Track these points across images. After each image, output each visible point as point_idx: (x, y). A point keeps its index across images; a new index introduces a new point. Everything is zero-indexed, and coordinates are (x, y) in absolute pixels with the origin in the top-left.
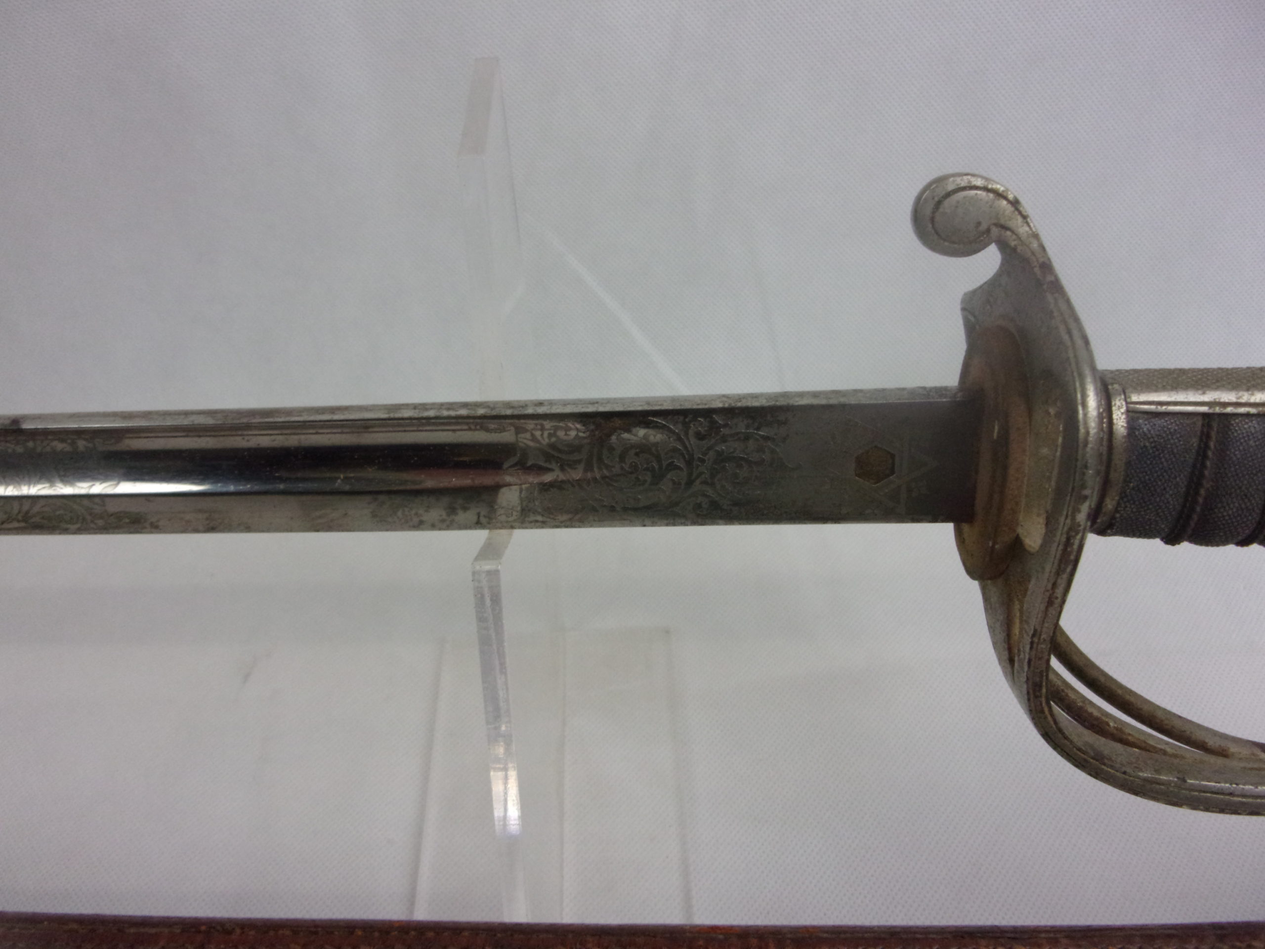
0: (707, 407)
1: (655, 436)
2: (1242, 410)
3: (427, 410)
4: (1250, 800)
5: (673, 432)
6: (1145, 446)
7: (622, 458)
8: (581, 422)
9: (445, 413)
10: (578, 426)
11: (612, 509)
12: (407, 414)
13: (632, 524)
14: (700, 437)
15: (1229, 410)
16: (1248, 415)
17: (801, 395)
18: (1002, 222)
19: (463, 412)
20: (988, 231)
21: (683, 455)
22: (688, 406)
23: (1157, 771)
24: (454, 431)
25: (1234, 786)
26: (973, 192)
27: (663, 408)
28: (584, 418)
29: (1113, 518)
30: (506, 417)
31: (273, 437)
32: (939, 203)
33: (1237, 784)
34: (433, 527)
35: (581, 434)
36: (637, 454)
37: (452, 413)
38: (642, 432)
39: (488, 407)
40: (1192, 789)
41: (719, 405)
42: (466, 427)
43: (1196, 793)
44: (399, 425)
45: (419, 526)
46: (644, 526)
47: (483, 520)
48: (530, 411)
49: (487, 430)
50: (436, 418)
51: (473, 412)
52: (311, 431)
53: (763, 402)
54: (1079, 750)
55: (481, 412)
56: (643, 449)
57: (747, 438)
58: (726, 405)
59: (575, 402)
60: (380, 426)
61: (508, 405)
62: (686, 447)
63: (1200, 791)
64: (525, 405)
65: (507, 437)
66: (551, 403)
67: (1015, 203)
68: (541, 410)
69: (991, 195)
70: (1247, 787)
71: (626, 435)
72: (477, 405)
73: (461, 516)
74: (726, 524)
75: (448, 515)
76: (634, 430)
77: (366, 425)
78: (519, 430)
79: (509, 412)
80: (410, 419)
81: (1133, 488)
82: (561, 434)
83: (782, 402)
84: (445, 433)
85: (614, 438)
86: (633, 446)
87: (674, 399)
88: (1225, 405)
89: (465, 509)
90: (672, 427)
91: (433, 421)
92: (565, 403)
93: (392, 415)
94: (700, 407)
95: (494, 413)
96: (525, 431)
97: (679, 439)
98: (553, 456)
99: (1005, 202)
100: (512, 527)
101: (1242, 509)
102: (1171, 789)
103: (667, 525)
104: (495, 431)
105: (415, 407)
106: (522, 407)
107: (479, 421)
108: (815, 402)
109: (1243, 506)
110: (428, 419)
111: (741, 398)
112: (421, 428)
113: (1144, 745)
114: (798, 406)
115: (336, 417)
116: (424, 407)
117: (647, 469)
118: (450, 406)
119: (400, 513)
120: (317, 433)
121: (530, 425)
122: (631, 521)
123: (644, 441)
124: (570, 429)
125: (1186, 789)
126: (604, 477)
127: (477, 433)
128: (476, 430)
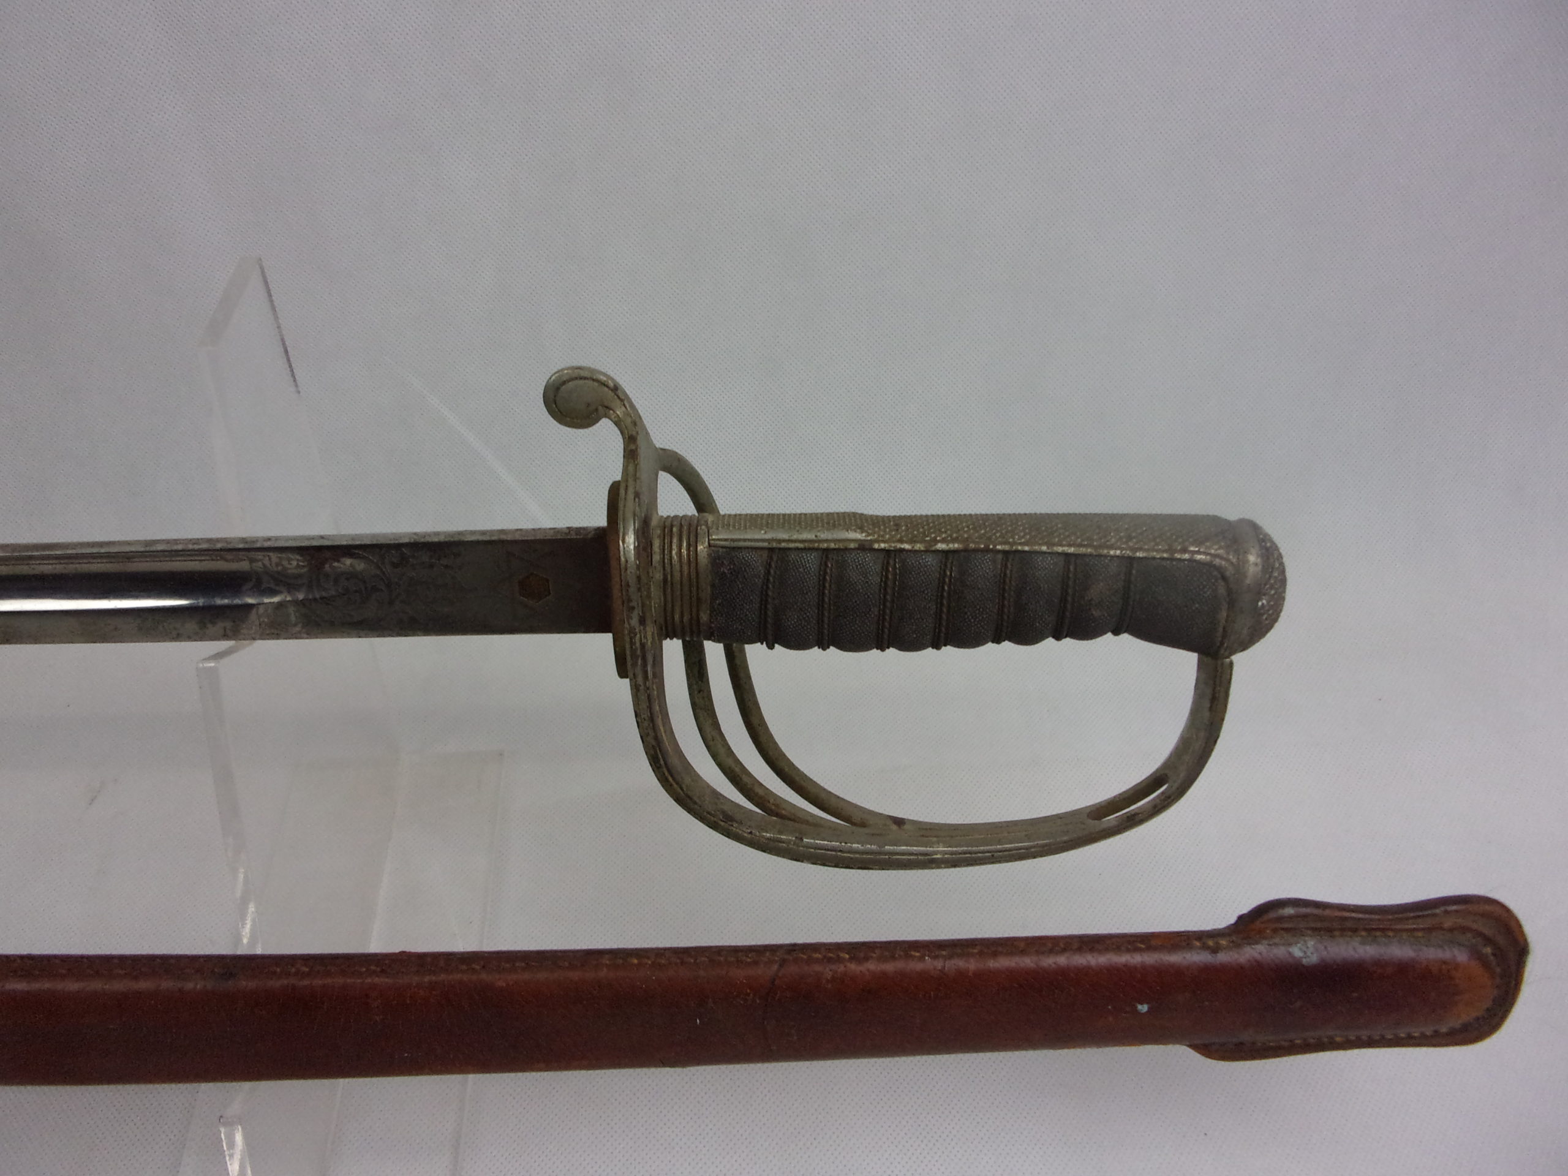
0: (397, 542)
1: (360, 566)
2: (792, 545)
3: (177, 544)
4: (857, 856)
5: (373, 562)
6: (724, 572)
7: (336, 581)
8: (298, 554)
9: (190, 547)
10: (298, 557)
11: (332, 624)
12: (160, 547)
13: (349, 636)
14: (395, 565)
15: (783, 545)
16: (797, 549)
17: (473, 533)
18: (606, 404)
19: (205, 546)
20: (597, 410)
21: (382, 579)
22: (382, 541)
23: (780, 832)
24: (201, 561)
25: (843, 844)
26: (581, 382)
27: (363, 543)
28: (302, 550)
29: (711, 628)
30: (239, 550)
31: (54, 566)
32: (558, 389)
33: (846, 843)
34: (189, 638)
35: (301, 564)
36: (347, 579)
37: (196, 547)
38: (348, 561)
39: (226, 542)
40: (808, 846)
41: (406, 540)
42: (207, 558)
43: (813, 850)
44: (155, 556)
45: (178, 637)
46: (360, 637)
47: (228, 632)
48: (258, 545)
49: (226, 560)
50: (183, 550)
51: (212, 546)
52: (85, 561)
53: (442, 538)
54: (709, 813)
55: (219, 546)
56: (351, 575)
57: (431, 566)
58: (412, 541)
59: (295, 539)
60: (141, 557)
61: (243, 540)
62: (384, 573)
63: (815, 848)
64: (256, 540)
65: (244, 566)
66: (277, 539)
67: (616, 389)
68: (267, 544)
69: (596, 384)
70: (855, 846)
71: (336, 564)
72: (218, 540)
73: (211, 629)
74: (425, 635)
75: (201, 629)
76: (343, 560)
77: (128, 557)
78: (252, 561)
79: (241, 546)
80: (161, 551)
81: (719, 604)
82: (285, 563)
83: (456, 539)
84: (194, 563)
85: (327, 566)
86: (343, 573)
87: (374, 536)
88: (780, 541)
89: (214, 623)
90: (371, 557)
91: (181, 553)
92: (288, 539)
93: (148, 549)
94: (392, 542)
95: (230, 546)
96: (257, 561)
97: (379, 568)
98: (281, 581)
99: (606, 389)
100: (254, 639)
101: (801, 620)
102: (791, 846)
103: (378, 636)
104: (233, 561)
105: (168, 542)
106: (254, 542)
107: (219, 553)
108: (481, 538)
109: (801, 617)
110: (176, 551)
111: (425, 535)
112: (173, 559)
113: (793, 817)
114: (468, 541)
115: (103, 551)
116: (176, 541)
117: (356, 591)
118: (197, 541)
119: (160, 628)
120: (89, 563)
121: (259, 555)
122: (348, 634)
123: (351, 569)
124: (292, 559)
125: (802, 847)
126: (322, 598)
127: (219, 562)
128: (218, 560)
